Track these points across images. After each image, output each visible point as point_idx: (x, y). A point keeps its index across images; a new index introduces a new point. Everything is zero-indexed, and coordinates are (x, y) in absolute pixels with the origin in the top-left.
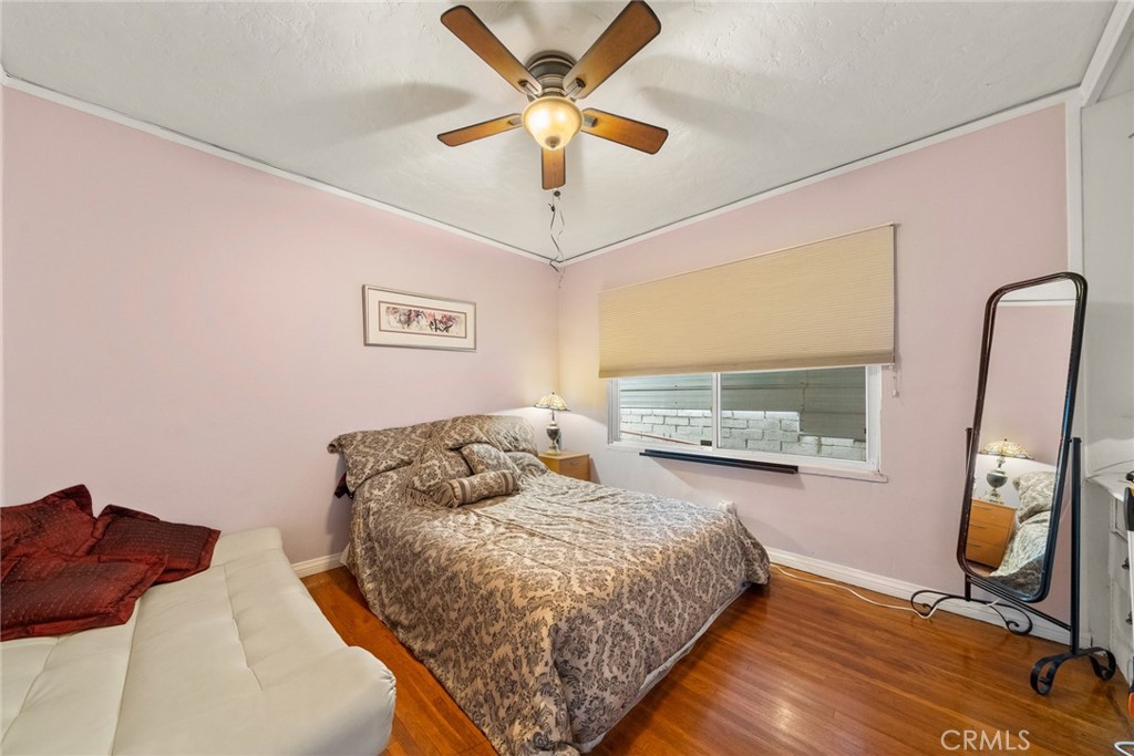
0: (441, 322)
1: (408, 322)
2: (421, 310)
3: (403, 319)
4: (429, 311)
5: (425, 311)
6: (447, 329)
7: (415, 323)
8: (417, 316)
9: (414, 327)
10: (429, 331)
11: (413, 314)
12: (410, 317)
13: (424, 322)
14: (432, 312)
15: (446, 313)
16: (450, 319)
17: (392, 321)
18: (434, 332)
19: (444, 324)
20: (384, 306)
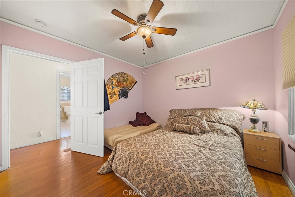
0: (196, 79)
1: (186, 82)
2: (189, 78)
3: (185, 81)
4: (192, 77)
5: (190, 78)
6: (198, 81)
7: (188, 82)
8: (188, 80)
9: (188, 83)
10: (193, 83)
11: (187, 79)
12: (186, 81)
13: (190, 81)
14: (193, 77)
15: (197, 76)
16: (199, 78)
17: (182, 83)
18: (194, 83)
19: (198, 79)
20: (180, 80)
